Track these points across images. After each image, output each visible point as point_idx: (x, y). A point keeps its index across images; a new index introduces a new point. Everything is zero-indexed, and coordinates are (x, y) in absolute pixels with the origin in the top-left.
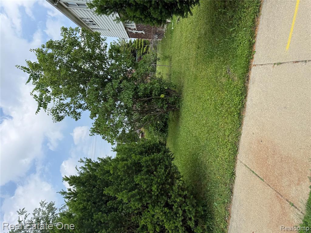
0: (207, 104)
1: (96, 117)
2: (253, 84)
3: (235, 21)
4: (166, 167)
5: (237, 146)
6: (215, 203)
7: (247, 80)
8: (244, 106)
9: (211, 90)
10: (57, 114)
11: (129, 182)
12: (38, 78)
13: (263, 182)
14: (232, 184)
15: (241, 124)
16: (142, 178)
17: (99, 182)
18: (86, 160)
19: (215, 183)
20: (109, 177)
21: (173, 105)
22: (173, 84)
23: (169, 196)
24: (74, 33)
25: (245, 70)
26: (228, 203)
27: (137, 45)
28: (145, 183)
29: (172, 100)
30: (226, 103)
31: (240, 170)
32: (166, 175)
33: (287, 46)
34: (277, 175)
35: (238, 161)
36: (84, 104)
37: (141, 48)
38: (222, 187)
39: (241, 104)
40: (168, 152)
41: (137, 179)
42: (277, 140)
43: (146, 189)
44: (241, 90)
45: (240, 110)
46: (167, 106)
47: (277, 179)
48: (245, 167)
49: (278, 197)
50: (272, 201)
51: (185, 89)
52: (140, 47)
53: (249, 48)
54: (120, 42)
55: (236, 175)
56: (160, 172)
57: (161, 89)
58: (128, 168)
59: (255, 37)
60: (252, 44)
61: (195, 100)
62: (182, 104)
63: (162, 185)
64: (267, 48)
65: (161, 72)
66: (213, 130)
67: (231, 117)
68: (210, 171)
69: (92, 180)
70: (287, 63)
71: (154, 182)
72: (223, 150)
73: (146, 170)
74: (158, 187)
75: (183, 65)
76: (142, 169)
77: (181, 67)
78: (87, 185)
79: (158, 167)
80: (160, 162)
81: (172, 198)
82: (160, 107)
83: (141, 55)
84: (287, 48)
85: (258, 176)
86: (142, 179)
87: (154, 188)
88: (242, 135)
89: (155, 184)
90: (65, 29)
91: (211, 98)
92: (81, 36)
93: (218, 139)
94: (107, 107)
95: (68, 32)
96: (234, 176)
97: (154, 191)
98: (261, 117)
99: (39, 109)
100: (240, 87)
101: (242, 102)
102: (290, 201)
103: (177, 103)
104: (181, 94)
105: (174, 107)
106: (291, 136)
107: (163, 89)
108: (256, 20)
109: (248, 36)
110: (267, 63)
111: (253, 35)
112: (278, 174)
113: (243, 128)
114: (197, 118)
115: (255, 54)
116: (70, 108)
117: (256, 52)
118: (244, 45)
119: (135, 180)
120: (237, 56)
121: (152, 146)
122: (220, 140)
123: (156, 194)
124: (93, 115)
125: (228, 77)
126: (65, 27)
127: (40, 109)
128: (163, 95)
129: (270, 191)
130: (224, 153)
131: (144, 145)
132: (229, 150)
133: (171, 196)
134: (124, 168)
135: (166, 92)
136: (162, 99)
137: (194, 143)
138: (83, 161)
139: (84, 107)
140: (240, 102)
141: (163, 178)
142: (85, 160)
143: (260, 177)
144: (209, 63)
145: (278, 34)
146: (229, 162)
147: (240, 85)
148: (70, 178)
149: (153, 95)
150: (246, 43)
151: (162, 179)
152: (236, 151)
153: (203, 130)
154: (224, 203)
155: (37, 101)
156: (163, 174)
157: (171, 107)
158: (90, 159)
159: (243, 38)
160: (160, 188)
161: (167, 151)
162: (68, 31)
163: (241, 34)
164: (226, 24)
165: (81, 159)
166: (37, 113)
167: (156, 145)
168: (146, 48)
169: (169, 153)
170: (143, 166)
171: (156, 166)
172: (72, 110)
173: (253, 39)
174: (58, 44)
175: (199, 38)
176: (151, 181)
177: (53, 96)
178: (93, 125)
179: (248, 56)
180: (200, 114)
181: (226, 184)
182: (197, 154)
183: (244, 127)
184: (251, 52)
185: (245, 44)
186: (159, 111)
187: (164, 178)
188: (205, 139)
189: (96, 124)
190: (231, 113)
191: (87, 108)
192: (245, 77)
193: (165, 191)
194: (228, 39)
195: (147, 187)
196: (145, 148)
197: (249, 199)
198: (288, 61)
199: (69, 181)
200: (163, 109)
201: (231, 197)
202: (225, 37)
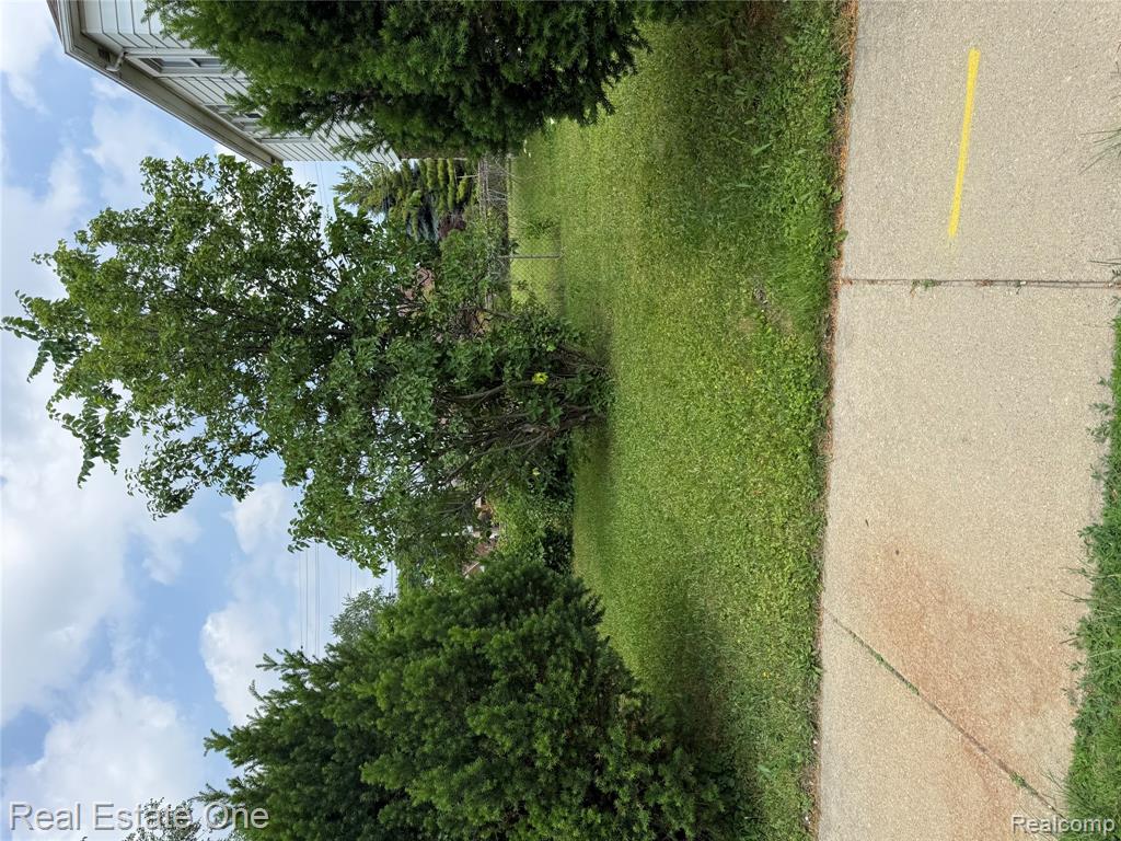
0: (698, 407)
1: (305, 478)
2: (848, 345)
3: (767, 118)
4: (579, 660)
5: (815, 565)
6: (762, 768)
7: (828, 332)
8: (824, 424)
9: (709, 360)
10: (164, 485)
11: (450, 733)
12: (74, 353)
13: (915, 695)
14: (812, 699)
15: (821, 487)
16: (494, 715)
17: (342, 739)
18: (286, 659)
19: (755, 692)
20: (375, 720)
21: (579, 405)
22: (575, 331)
23: (598, 763)
24: (192, 180)
25: (817, 297)
26: (804, 762)
27: (431, 176)
28: (506, 731)
29: (575, 387)
30: (763, 409)
31: (835, 650)
32: (581, 689)
33: (953, 224)
34: (960, 674)
35: (826, 618)
36: (257, 434)
37: (446, 186)
38: (781, 712)
39: (813, 417)
40: (580, 595)
41: (477, 722)
42: (949, 551)
43: (512, 750)
44: (808, 367)
45: (812, 436)
46: (560, 410)
47: (961, 689)
48: (850, 637)
49: (970, 751)
50: (954, 765)
51: (617, 343)
52: (442, 183)
53: (825, 220)
54: (367, 172)
55: (825, 667)
56: (557, 683)
57: (533, 351)
58: (442, 681)
59: (840, 180)
60: (830, 206)
61: (655, 389)
62: (614, 400)
63: (568, 727)
64: (885, 221)
65: (529, 281)
66: (729, 501)
67: (786, 459)
68: (733, 650)
69: (316, 735)
70: (957, 283)
71: (538, 723)
72: (770, 577)
73: (505, 679)
74: (555, 739)
75: (603, 258)
76: (493, 678)
77: (597, 265)
78: (300, 755)
79: (548, 664)
80: (553, 645)
81: (610, 769)
82: (535, 418)
83: (451, 210)
84: (952, 230)
85: (899, 675)
86: (495, 718)
87: (542, 744)
88: (829, 524)
89: (544, 731)
90: (156, 167)
91: (710, 387)
92: (219, 186)
93: (750, 536)
94: (342, 439)
95: (171, 174)
96: (817, 669)
97: (542, 756)
98: (888, 467)
99: (88, 465)
100: (807, 357)
101: (819, 411)
102: (1010, 767)
103: (595, 396)
104: (607, 361)
105: (585, 412)
106: (993, 542)
107: (540, 353)
108: (838, 121)
109: (816, 178)
110: (888, 277)
111: (832, 174)
112: (964, 672)
113: (830, 499)
114: (669, 453)
115: (846, 242)
116: (209, 455)
117: (846, 233)
118: (806, 208)
119: (471, 723)
120: (783, 246)
121: (519, 582)
122: (757, 539)
123: (549, 767)
124: (294, 475)
125: (762, 317)
126: (156, 157)
127: (92, 465)
128: (544, 374)
129: (942, 729)
130: (772, 589)
131: (492, 581)
132: (790, 579)
133: (605, 762)
134: (427, 684)
135: (552, 363)
136: (541, 386)
137: (668, 542)
138: (276, 664)
139: (261, 443)
140: (809, 411)
141: (568, 701)
142: (280, 660)
143: (905, 677)
144: (689, 260)
145: (916, 178)
146: (795, 619)
147: (805, 349)
148: (232, 736)
149: (507, 379)
150: (810, 201)
151: (565, 708)
152: (815, 581)
153: (696, 498)
154: (792, 764)
155: (80, 436)
156: (570, 688)
157: (575, 415)
158: (301, 654)
159: (798, 182)
160: (562, 741)
161: (575, 592)
162: (168, 171)
163: (790, 168)
164: (736, 128)
165: (266, 658)
166: (84, 480)
167: (535, 576)
168: (464, 185)
169: (585, 598)
170: (495, 667)
171: (540, 661)
172: (217, 463)
173: (833, 189)
174: (136, 223)
175: (649, 166)
176: (529, 719)
177: (139, 414)
178: (299, 511)
179: (823, 250)
180: (678, 443)
181: (791, 698)
182: (681, 583)
183: (833, 497)
184: (832, 235)
185: (809, 205)
186: (534, 435)
187: (573, 703)
188: (703, 531)
189: (308, 505)
190: (781, 448)
191: (268, 447)
192: (820, 323)
193: (581, 748)
194: (748, 181)
195: (518, 744)
196: (494, 592)
197: (876, 754)
198: (957, 276)
199: (228, 748)
200: (549, 424)
201: (815, 742)
202: (737, 173)
